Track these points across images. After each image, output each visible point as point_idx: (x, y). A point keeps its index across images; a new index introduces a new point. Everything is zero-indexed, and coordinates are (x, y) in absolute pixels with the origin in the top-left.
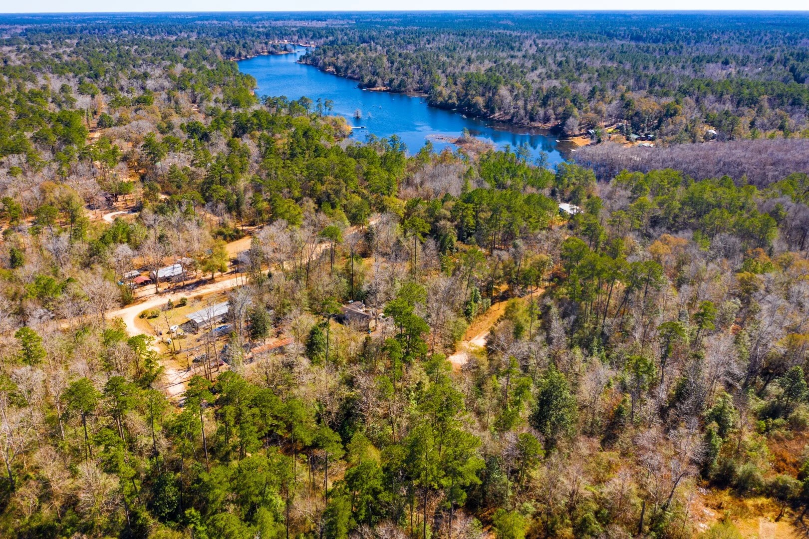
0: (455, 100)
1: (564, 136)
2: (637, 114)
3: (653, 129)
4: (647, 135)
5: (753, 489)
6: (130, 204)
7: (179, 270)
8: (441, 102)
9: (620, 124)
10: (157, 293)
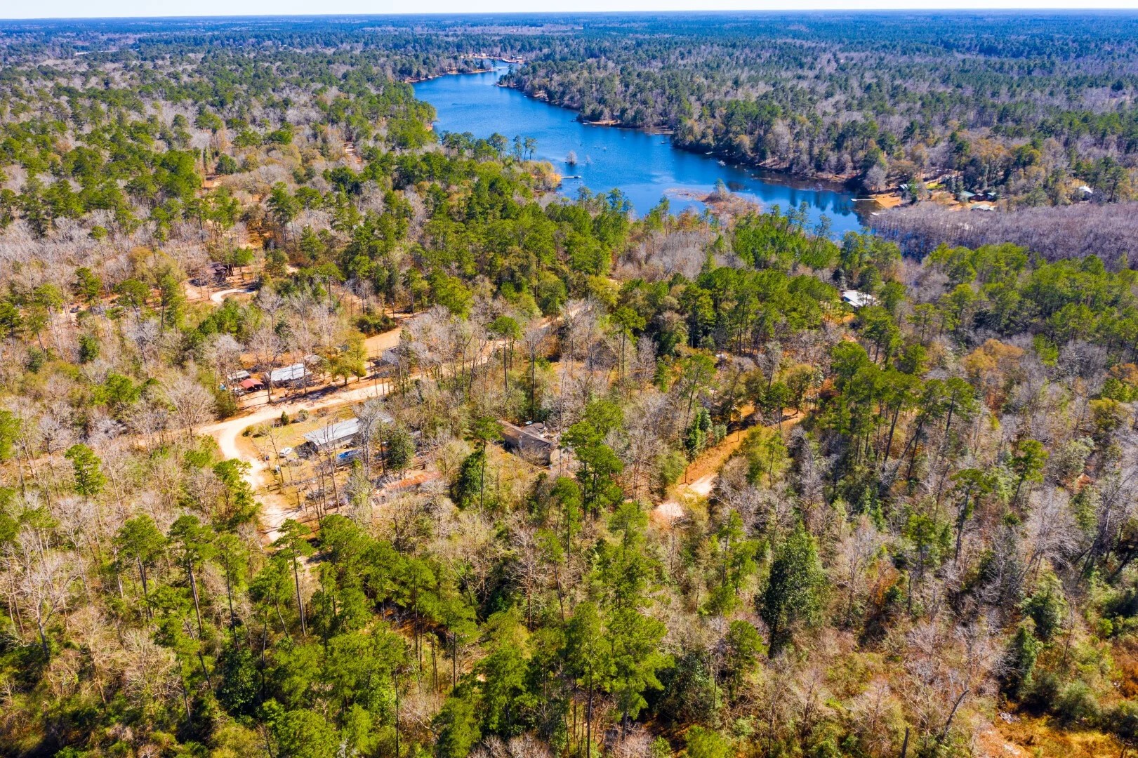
0: (710, 140)
1: (865, 193)
2: (973, 162)
3: (996, 185)
4: (986, 193)
5: (1084, 719)
6: (247, 279)
7: (299, 371)
8: (691, 142)
9: (947, 176)
10: (270, 402)
